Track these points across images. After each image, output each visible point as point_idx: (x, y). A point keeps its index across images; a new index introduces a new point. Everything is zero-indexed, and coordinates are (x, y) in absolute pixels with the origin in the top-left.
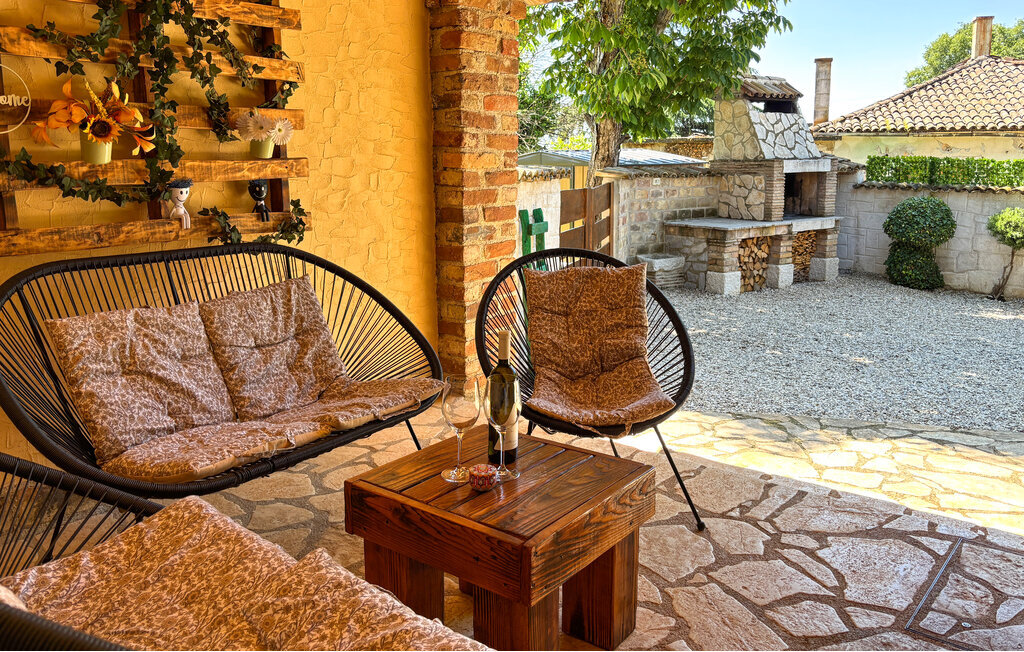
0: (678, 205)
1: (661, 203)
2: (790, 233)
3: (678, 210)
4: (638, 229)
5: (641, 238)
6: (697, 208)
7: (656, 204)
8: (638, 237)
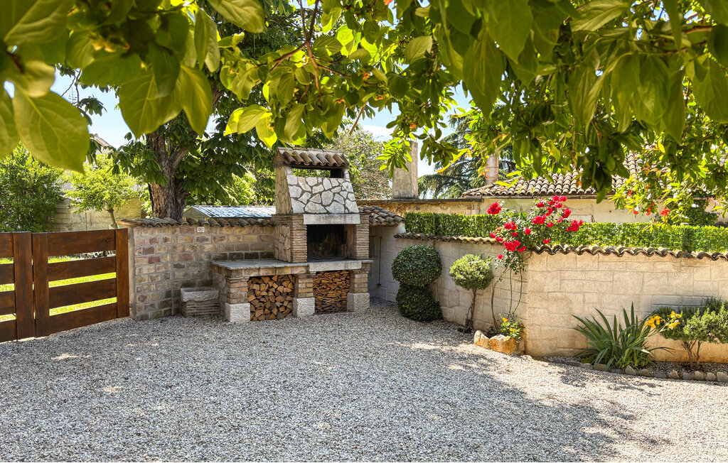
0: (228, 248)
1: (208, 247)
2: (308, 272)
3: (228, 253)
4: (183, 267)
5: (186, 275)
6: (250, 252)
7: (202, 247)
8: (182, 274)
